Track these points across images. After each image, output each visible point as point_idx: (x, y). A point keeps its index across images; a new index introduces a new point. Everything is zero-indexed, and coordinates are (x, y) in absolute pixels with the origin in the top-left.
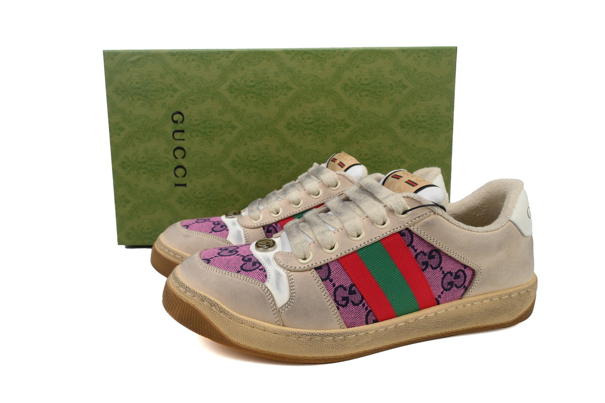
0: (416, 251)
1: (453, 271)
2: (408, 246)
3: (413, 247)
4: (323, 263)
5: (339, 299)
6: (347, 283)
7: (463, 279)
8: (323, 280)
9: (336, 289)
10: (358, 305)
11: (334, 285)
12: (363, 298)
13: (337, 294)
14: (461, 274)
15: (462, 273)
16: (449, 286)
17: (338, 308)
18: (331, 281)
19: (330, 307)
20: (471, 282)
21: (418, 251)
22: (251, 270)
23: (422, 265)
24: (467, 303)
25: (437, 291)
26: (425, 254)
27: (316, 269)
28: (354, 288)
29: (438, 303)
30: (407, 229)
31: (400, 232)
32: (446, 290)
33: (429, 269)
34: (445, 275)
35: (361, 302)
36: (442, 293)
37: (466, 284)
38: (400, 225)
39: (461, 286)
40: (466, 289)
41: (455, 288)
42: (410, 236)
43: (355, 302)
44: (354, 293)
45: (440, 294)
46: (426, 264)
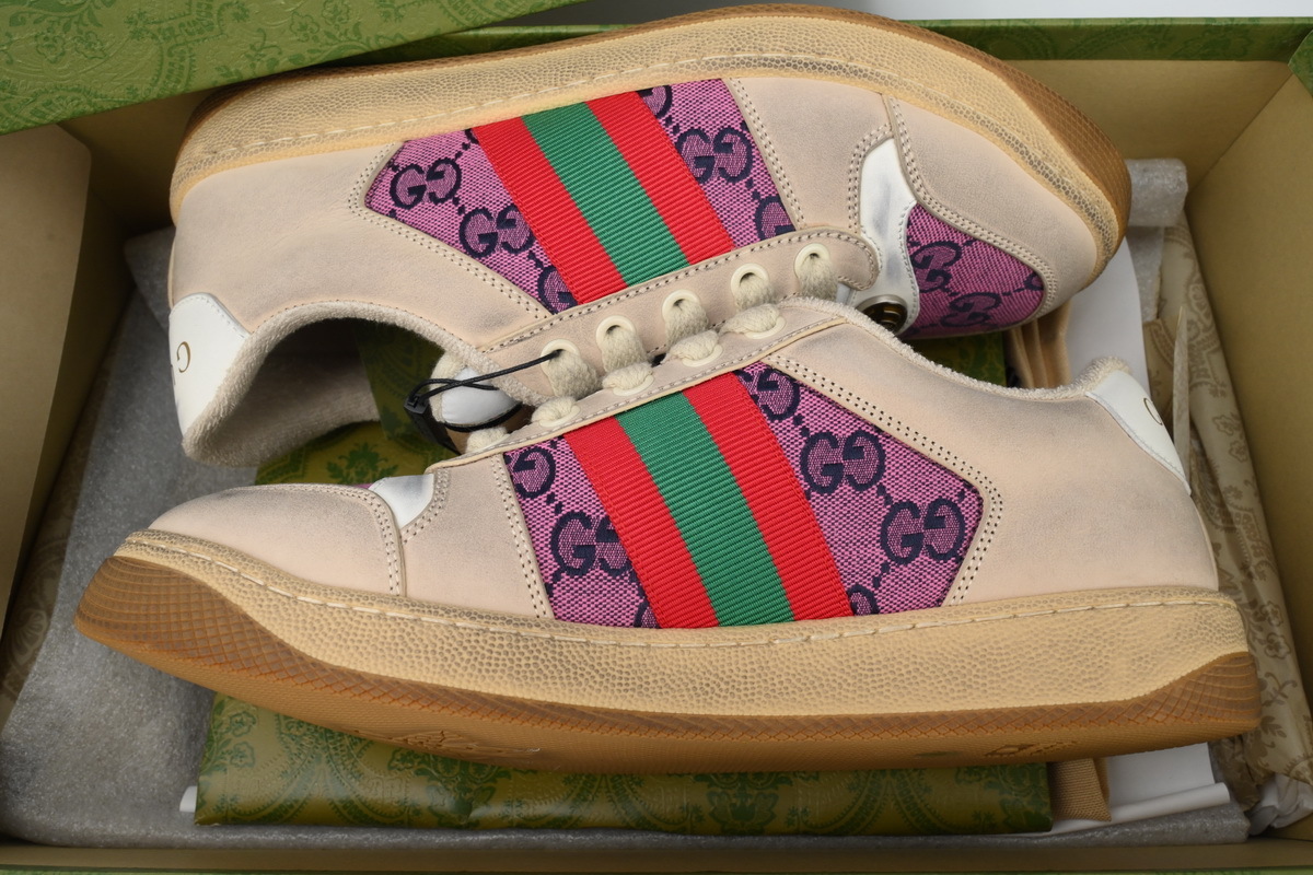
0: (532, 256)
1: (426, 203)
2: (552, 268)
3: (539, 264)
4: (774, 241)
5: (740, 149)
6: (715, 184)
7: (399, 187)
8: (778, 199)
9: (746, 172)
10: (692, 131)
11: (750, 184)
12: (678, 146)
13: (744, 160)
14: (406, 198)
15: (402, 200)
16: (439, 169)
17: (744, 125)
18: (756, 195)
19: (764, 130)
20: (378, 180)
21: (526, 253)
22: (940, 243)
23: (514, 220)
24: (389, 128)
25: (474, 159)
26: (506, 246)
27: (791, 228)
28: (700, 172)
29: (468, 132)
30: (553, 311)
31: (574, 303)
32: (447, 161)
33: (495, 210)
34: (451, 194)
35: (683, 137)
36: (459, 155)
37: (392, 174)
38: (571, 322)
39: (404, 170)
40: (391, 165)
41: (424, 165)
42: (547, 293)
43: (698, 137)
44: (699, 160)
45: (465, 153)
46: (504, 221)
